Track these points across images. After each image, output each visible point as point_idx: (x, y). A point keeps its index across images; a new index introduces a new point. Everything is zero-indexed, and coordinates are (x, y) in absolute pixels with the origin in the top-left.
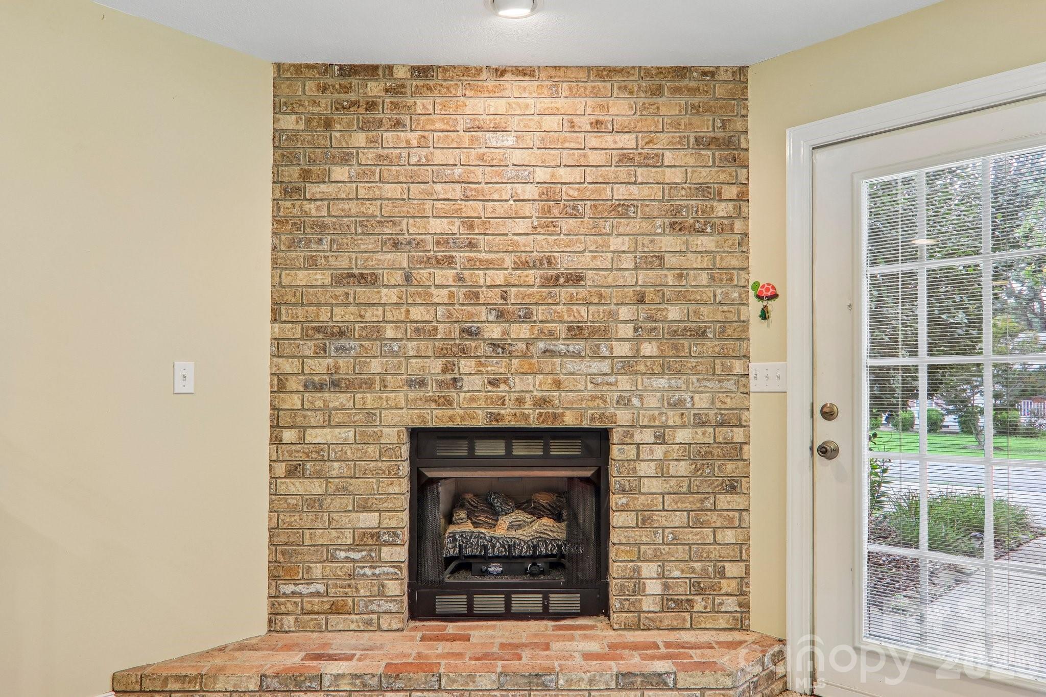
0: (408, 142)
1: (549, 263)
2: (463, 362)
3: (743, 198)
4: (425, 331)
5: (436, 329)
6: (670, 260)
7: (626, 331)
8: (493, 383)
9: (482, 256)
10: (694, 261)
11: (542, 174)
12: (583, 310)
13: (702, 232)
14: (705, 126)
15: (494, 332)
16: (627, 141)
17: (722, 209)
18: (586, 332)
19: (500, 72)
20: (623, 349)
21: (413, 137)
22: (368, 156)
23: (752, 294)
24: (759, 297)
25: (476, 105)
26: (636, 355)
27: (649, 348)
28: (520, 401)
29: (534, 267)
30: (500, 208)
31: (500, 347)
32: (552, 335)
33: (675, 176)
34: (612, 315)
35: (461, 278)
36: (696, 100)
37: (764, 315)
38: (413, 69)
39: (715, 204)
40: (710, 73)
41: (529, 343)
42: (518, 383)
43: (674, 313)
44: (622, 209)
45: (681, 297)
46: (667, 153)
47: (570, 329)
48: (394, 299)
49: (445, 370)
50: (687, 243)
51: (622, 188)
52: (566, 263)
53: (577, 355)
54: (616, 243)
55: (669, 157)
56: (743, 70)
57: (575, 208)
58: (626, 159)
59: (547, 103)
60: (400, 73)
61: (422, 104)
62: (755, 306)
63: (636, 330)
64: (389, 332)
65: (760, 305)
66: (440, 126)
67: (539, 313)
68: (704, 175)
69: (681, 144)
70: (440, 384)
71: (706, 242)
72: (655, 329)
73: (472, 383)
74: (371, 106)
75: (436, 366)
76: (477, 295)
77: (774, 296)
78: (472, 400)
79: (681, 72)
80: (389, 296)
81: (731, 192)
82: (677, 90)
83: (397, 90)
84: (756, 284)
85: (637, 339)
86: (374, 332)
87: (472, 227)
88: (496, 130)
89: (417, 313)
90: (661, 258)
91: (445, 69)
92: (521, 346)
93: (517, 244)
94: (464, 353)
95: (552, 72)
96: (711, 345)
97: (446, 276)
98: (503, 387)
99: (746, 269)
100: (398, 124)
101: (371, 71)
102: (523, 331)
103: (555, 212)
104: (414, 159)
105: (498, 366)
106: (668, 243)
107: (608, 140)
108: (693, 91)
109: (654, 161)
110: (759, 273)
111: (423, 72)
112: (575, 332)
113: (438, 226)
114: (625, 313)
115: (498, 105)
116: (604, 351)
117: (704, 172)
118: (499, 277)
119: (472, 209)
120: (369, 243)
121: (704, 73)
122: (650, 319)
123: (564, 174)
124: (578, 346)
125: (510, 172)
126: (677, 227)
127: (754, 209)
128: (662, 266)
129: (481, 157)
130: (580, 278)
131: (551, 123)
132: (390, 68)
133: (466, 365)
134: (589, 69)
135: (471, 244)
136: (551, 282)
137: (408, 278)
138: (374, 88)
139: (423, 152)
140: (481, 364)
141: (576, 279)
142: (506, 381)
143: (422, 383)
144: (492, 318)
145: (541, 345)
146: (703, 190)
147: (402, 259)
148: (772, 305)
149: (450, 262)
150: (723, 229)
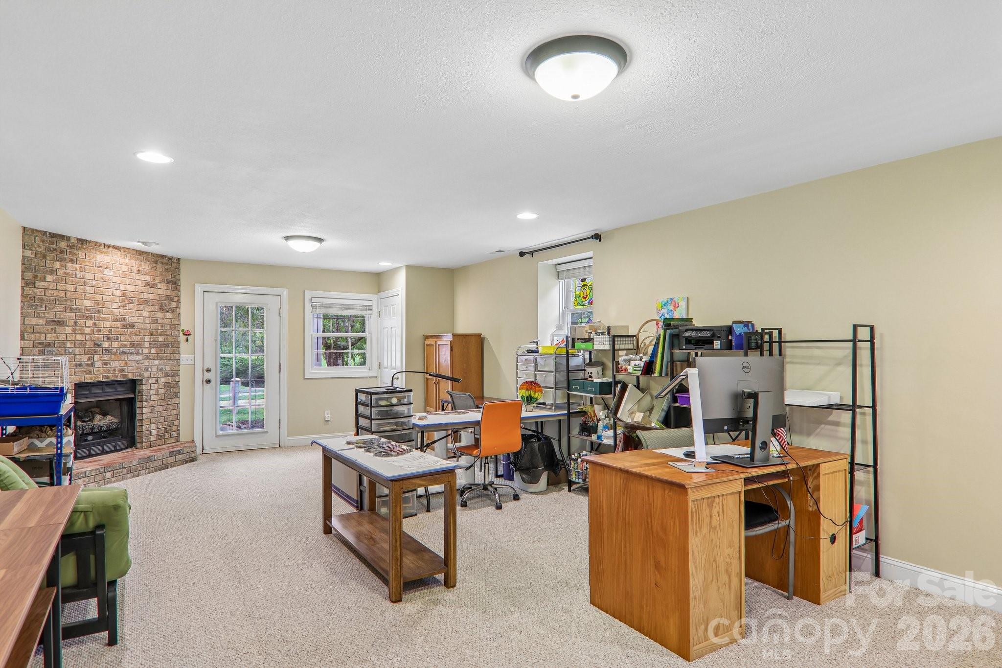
0: (76, 268)
1: (124, 320)
2: (95, 356)
3: (179, 302)
4: (82, 345)
5: (86, 343)
6: (160, 321)
7: (147, 345)
8: (106, 364)
9: (102, 315)
10: (167, 321)
11: (122, 287)
12: (134, 337)
13: (168, 312)
14: (169, 276)
15: (106, 345)
16: (148, 278)
17: (174, 305)
18: (135, 345)
19: (109, 247)
20: (146, 351)
21: (78, 266)
22: (61, 272)
23: (181, 333)
24: (184, 334)
25: (99, 258)
26: (150, 353)
27: (153, 351)
28: (114, 370)
29: (119, 321)
30: (108, 298)
31: (108, 351)
32: (125, 346)
33: (161, 292)
34: (143, 339)
35: (95, 324)
36: (167, 267)
37: (187, 340)
38: (78, 239)
39: (172, 303)
40: (171, 258)
41: (118, 348)
42: (114, 364)
43: (161, 339)
44: (146, 302)
45: (163, 334)
46: (159, 284)
47: (130, 344)
48: (71, 332)
49: (89, 360)
50: (164, 315)
51: (146, 295)
52: (131, 320)
53: (132, 353)
54: (145, 314)
55: (159, 286)
56: (179, 259)
57: (132, 300)
58: (147, 285)
59: (123, 261)
60: (73, 241)
61: (81, 254)
62: (182, 338)
63: (150, 344)
64: (68, 345)
65: (185, 337)
66: (87, 264)
67: (122, 338)
68: (169, 293)
69: (162, 281)
70: (87, 365)
71: (169, 315)
72: (155, 344)
73: (98, 364)
74: (62, 252)
75: (85, 358)
76: (100, 331)
77: (190, 335)
78: (98, 371)
79: (163, 257)
80: (68, 330)
81: (176, 299)
82: (162, 263)
83: (71, 247)
84: (183, 330)
85: (150, 348)
86: (63, 345)
87: (98, 304)
88: (107, 268)
89: (80, 337)
90: (157, 320)
91: (90, 242)
92: (115, 350)
93: (113, 312)
94: (95, 353)
95: (125, 250)
96: (170, 350)
97: (89, 323)
98: (109, 366)
99: (180, 325)
100: (72, 261)
101: (62, 237)
102: (115, 344)
103: (126, 301)
104: (78, 276)
105: (107, 358)
106: (159, 315)
107: (142, 277)
108: (166, 264)
109: (154, 286)
110: (184, 326)
111: (82, 241)
112: (132, 345)
113: (87, 303)
114: (147, 338)
115: (107, 259)
116: (141, 352)
117: (169, 291)
118: (107, 324)
119: (99, 297)
120: (61, 308)
121: (169, 258)
122: (154, 341)
123: (129, 288)
124: (132, 350)
125: (111, 285)
126: (161, 310)
127: (182, 305)
128: (157, 323)
129: (102, 278)
130: (134, 326)
131: (125, 268)
132: (70, 237)
133: (96, 357)
134: (136, 251)
135: (98, 311)
136: (125, 327)
137: (76, 323)
138: (63, 245)
139: (82, 273)
140: (101, 357)
141: (132, 326)
142: (110, 363)
143: (80, 365)
144: (105, 339)
145: (121, 349)
146: (169, 298)
147: (72, 315)
148: (189, 337)
149: (90, 318)
150: (174, 311)
